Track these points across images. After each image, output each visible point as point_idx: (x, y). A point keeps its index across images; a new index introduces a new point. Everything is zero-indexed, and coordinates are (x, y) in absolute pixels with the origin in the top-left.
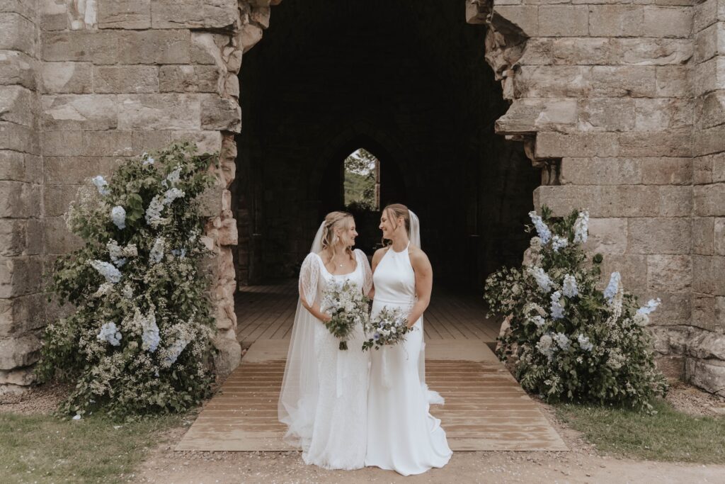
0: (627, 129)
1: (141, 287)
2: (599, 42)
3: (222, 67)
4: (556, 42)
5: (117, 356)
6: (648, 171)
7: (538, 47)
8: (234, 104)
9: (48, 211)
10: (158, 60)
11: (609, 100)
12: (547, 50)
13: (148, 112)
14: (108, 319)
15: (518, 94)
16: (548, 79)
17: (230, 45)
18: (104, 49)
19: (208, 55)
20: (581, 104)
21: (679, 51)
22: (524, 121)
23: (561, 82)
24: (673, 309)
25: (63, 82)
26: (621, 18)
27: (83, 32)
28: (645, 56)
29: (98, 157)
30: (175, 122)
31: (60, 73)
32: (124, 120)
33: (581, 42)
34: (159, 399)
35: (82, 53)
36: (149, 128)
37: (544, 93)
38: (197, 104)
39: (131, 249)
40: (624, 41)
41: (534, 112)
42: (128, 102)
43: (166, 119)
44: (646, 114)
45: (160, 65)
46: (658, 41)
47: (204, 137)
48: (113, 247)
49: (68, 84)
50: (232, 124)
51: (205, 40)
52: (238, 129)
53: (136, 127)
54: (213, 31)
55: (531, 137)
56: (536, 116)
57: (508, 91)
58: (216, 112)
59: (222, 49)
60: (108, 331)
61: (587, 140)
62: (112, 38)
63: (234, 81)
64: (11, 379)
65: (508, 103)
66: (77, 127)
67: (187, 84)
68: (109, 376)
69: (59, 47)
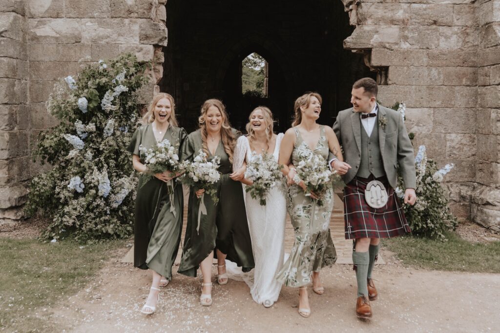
0: (433, 47)
1: (98, 153)
3: (155, 0)
5: (82, 199)
6: (448, 76)
8: (163, 26)
9: (32, 99)
11: (421, 27)
13: (102, 31)
14: (75, 174)
15: (359, 22)
16: (380, 12)
20: (403, 29)
22: (363, 41)
23: (389, 14)
24: (464, 171)
25: (43, 10)
29: (68, 62)
30: (121, 39)
31: (42, 3)
32: (86, 37)
34: (110, 229)
36: (103, 42)
37: (377, 21)
38: (137, 26)
39: (91, 127)
41: (370, 35)
42: (89, 24)
43: (115, 36)
44: (447, 37)
47: (141, 49)
48: (79, 125)
49: (47, 11)
50: (161, 40)
52: (165, 43)
53: (94, 41)
55: (368, 51)
56: (372, 37)
57: (353, 20)
58: (150, 32)
60: (75, 183)
61: (406, 55)
63: (163, 9)
64: (7, 215)
65: (353, 28)
66: (53, 41)
67: (130, 12)
68: (76, 213)
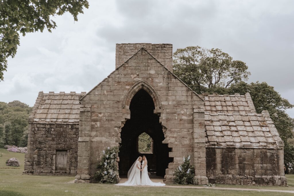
0: (183, 143)
1: (110, 166)
2: (178, 129)
3: (118, 132)
4: (172, 129)
5: (106, 176)
6: (186, 150)
7: (168, 130)
8: (121, 139)
9: (91, 155)
10: (109, 132)
11: (180, 139)
13: (107, 140)
14: (105, 170)
16: (170, 135)
17: (120, 128)
18: (101, 130)
20: (176, 139)
21: (191, 131)
22: (167, 142)
23: (172, 136)
25: (94, 135)
26: (182, 126)
27: (97, 127)
28: (186, 132)
29: (99, 147)
30: (111, 141)
31: (94, 133)
32: (103, 141)
33: (175, 129)
34: (112, 181)
35: (97, 131)
36: (107, 142)
37: (170, 137)
38: (115, 139)
39: (109, 161)
40: (182, 129)
41: (168, 140)
42: (104, 138)
43: (110, 141)
44: (186, 141)
46: (188, 129)
47: (116, 144)
48: (106, 161)
49: (95, 135)
50: (120, 142)
51: (116, 129)
53: (105, 142)
54: (117, 127)
55: (167, 144)
57: (165, 137)
58: (118, 140)
59: (118, 129)
60: (105, 172)
61: (176, 145)
62: (102, 129)
63: (120, 134)
64: (88, 181)
65: (165, 138)
66: (96, 142)
67: (113, 135)
68: (106, 178)
69: (93, 129)
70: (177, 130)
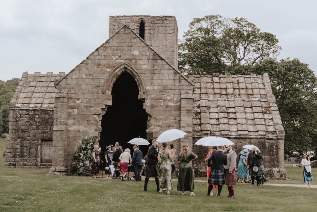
1: (86, 158)
2: (164, 117)
3: (98, 120)
4: (157, 117)
5: (82, 168)
7: (153, 118)
8: (100, 127)
9: (67, 146)
10: (87, 120)
11: (166, 127)
12: (155, 118)
13: (86, 129)
14: (81, 162)
16: (155, 123)
17: (100, 116)
18: (78, 118)
19: (96, 119)
20: (161, 128)
21: (178, 119)
22: (151, 131)
23: (157, 124)
24: (177, 164)
25: (71, 123)
26: (168, 113)
27: (75, 115)
28: (172, 119)
29: (77, 136)
30: (90, 131)
31: (71, 122)
32: (81, 130)
33: (161, 117)
34: (89, 174)
35: (74, 118)
36: (86, 131)
37: (154, 126)
38: (94, 127)
39: (85, 152)
40: (168, 117)
42: (82, 127)
43: (88, 130)
45: (88, 121)
46: (174, 117)
47: (95, 133)
48: (82, 151)
50: (100, 131)
51: (96, 116)
52: (101, 132)
53: (83, 131)
54: (97, 114)
55: (152, 133)
56: (153, 130)
57: (150, 125)
58: (97, 129)
59: (98, 117)
60: (81, 164)
62: (80, 116)
63: (100, 122)
64: (63, 173)
65: (150, 127)
66: (73, 131)
67: (92, 124)
68: (82, 170)
69: (71, 117)
70: (162, 117)
